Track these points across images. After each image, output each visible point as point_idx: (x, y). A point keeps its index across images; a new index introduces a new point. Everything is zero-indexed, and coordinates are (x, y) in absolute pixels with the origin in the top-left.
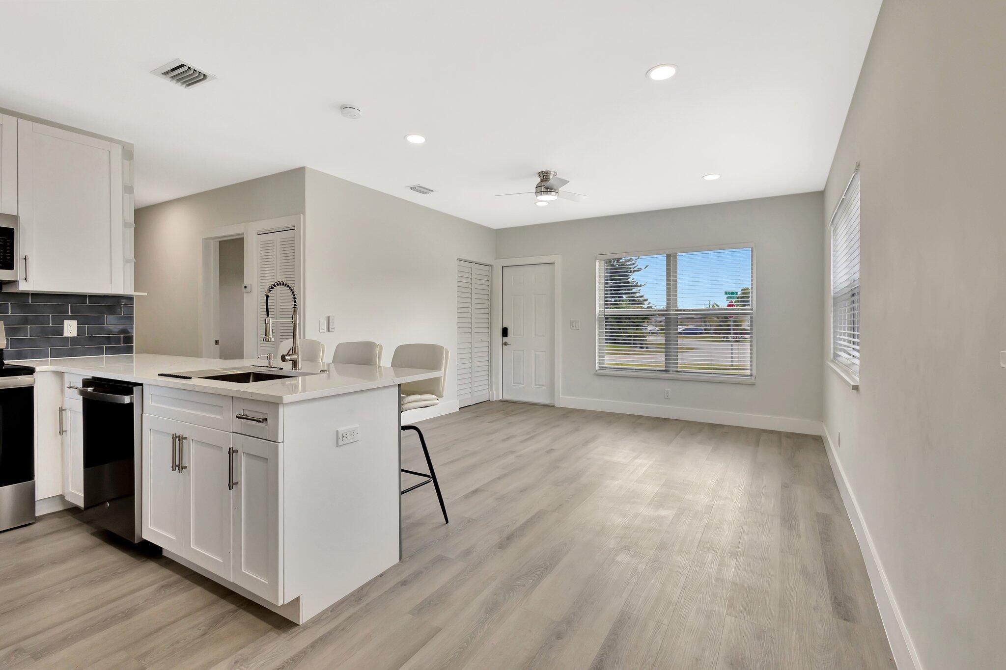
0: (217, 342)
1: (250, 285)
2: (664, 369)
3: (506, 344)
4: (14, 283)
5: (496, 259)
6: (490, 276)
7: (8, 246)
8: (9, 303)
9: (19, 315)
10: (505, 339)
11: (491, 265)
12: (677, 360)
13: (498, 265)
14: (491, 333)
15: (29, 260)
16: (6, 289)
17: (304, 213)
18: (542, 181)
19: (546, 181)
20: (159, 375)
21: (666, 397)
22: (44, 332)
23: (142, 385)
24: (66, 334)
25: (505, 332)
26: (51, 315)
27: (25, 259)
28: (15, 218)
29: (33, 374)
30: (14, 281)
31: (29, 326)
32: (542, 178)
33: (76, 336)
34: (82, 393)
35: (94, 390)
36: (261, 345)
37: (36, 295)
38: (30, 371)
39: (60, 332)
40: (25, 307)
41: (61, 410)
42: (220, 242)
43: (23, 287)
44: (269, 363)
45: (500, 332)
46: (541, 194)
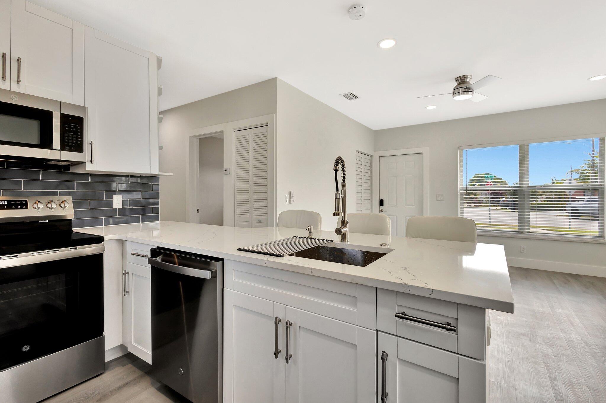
0: (198, 211)
1: (229, 169)
2: (517, 230)
3: (382, 211)
4: (82, 163)
5: (375, 151)
6: (371, 163)
7: (79, 132)
8: (75, 182)
9: (82, 191)
10: (382, 208)
11: (371, 156)
12: (529, 223)
13: (376, 155)
14: (371, 203)
15: (94, 145)
16: (73, 170)
17: (276, 113)
18: (459, 84)
19: (463, 83)
20: (238, 250)
21: (522, 252)
22: (99, 205)
23: (222, 260)
24: (115, 207)
25: (381, 203)
26: (104, 191)
27: (91, 144)
28: (84, 109)
29: (102, 243)
30: (83, 163)
31: (89, 200)
32: (460, 81)
33: (121, 208)
34: (150, 261)
35: (162, 260)
36: (238, 213)
37: (95, 175)
38: (99, 240)
39: (110, 204)
40: (86, 185)
41: (125, 274)
42: (200, 139)
43: (89, 168)
44: (310, 234)
45: (378, 203)
46: (459, 94)
